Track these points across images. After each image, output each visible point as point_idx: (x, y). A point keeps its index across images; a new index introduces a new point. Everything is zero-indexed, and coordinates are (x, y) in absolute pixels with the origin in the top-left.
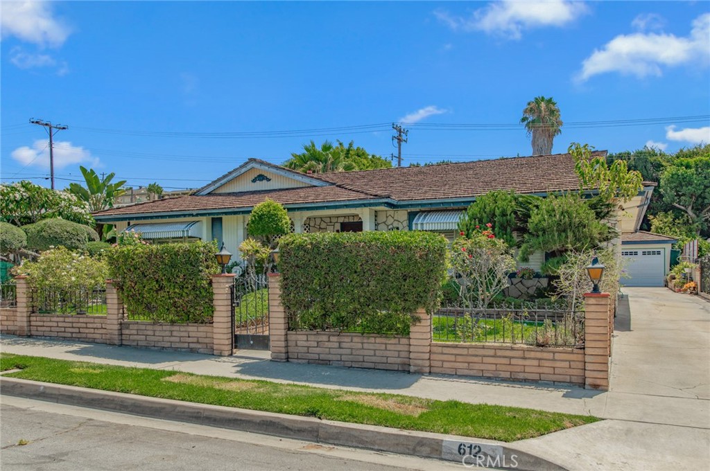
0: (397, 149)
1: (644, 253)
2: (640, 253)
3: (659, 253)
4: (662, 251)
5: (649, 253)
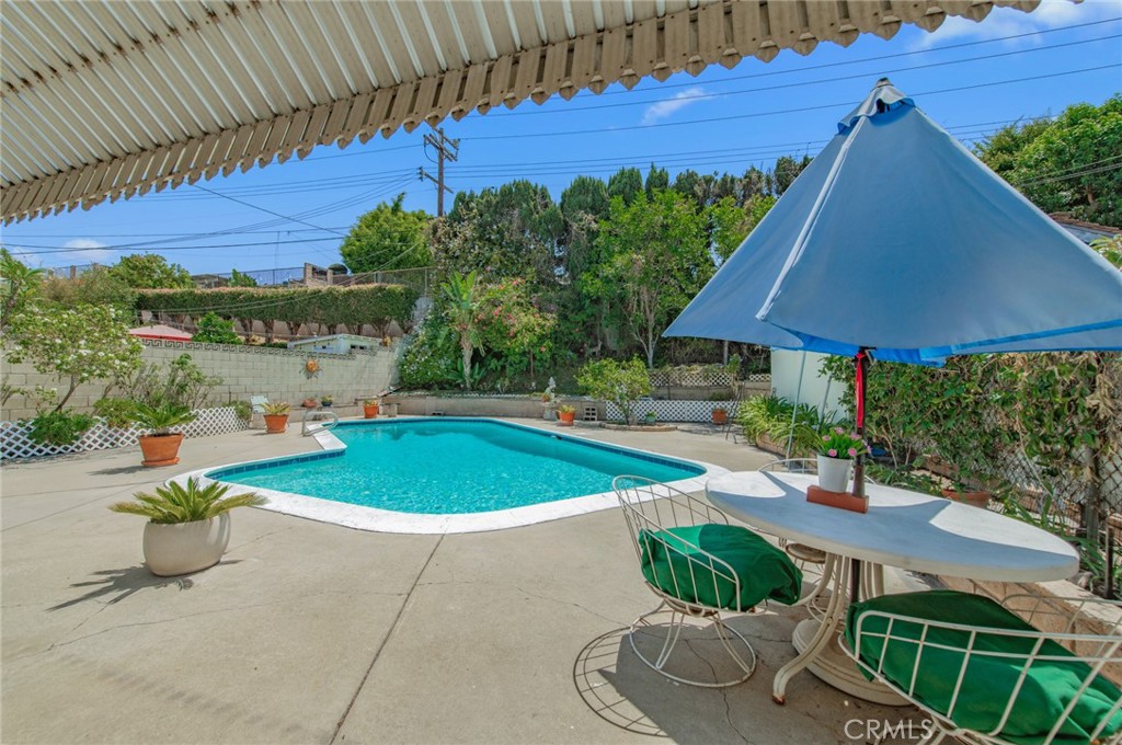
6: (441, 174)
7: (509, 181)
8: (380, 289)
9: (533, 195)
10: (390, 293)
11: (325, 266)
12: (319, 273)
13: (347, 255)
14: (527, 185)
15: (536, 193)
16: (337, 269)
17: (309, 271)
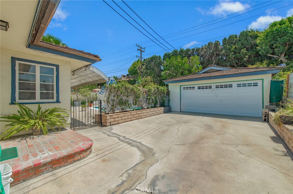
0: (140, 54)
1: (239, 86)
2: (235, 85)
3: (256, 85)
4: (260, 83)
5: (244, 85)
6: (141, 56)
7: (152, 56)
8: (129, 80)
9: (156, 58)
10: (131, 80)
11: (125, 75)
12: (124, 76)
13: (129, 72)
14: (155, 56)
15: (157, 57)
16: (127, 75)
17: (122, 76)
